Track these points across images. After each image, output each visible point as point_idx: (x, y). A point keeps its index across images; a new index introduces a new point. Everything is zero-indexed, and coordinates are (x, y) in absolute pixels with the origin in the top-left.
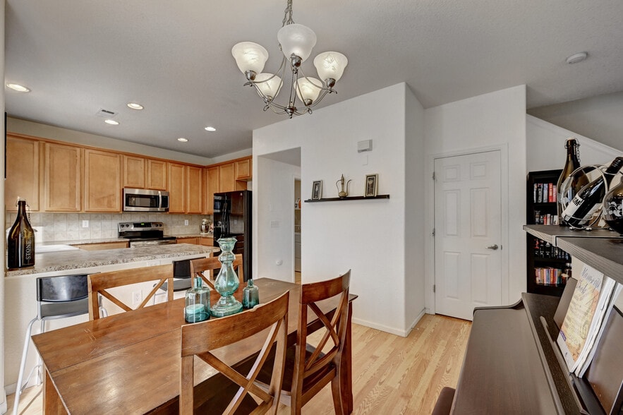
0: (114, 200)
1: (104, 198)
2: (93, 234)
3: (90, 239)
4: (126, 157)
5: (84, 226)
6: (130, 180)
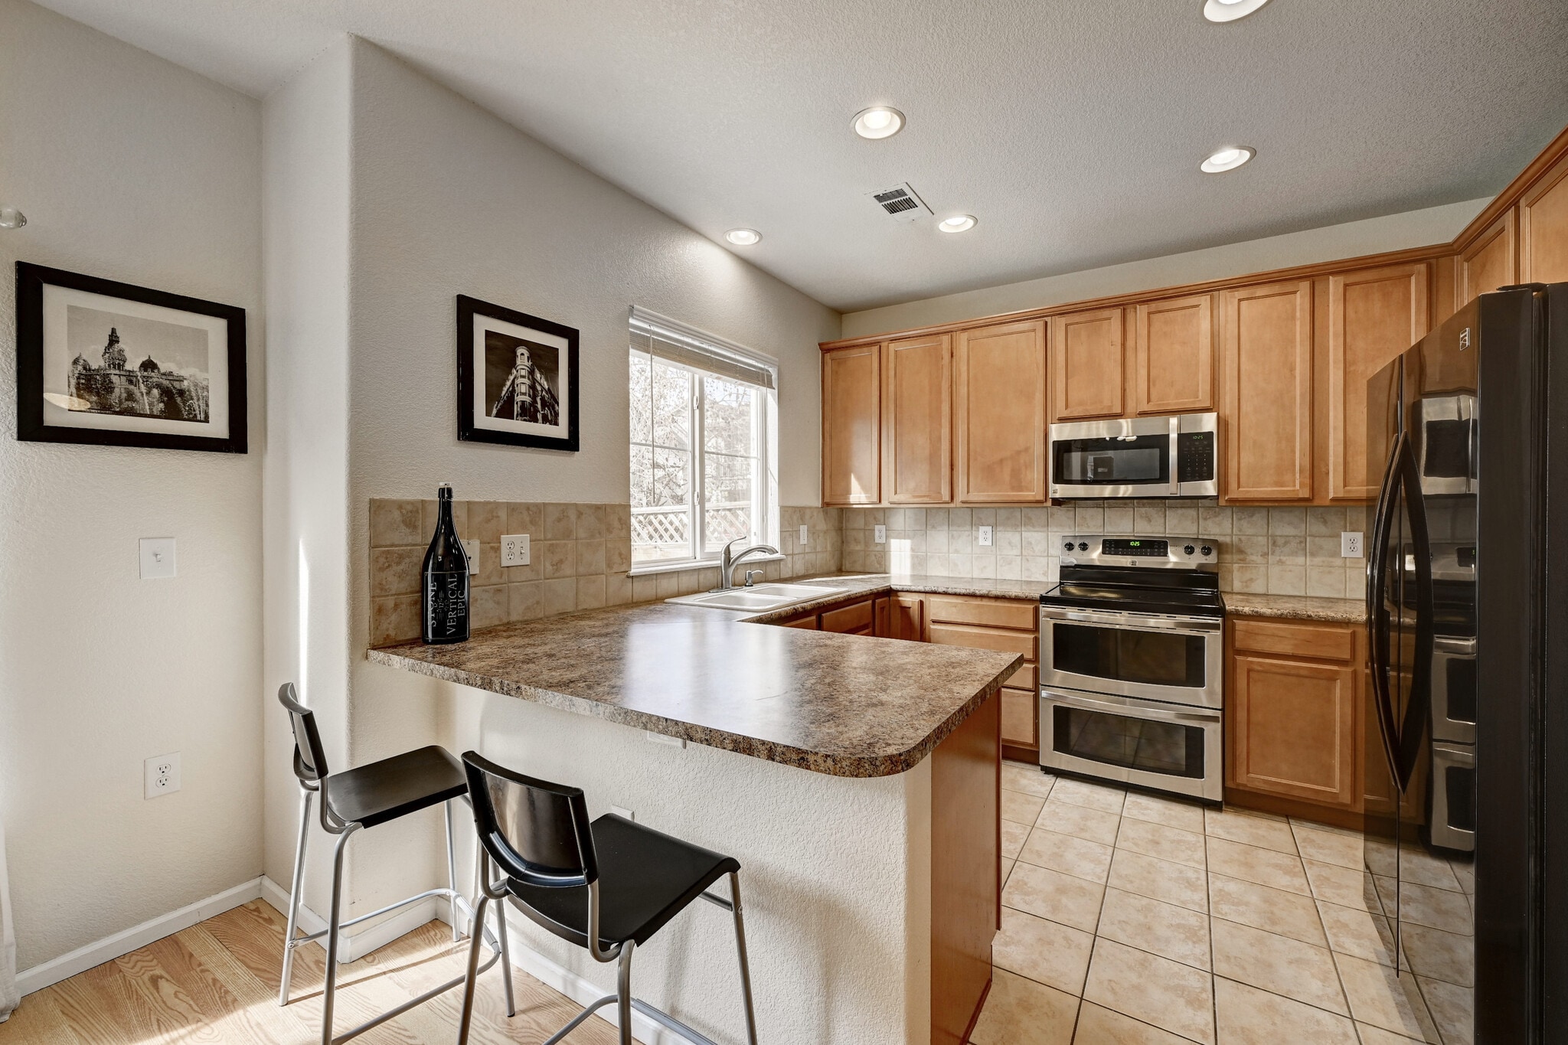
0: (1029, 465)
1: (1001, 461)
2: (1001, 566)
3: (994, 578)
4: (1061, 321)
5: (981, 542)
6: (1074, 396)
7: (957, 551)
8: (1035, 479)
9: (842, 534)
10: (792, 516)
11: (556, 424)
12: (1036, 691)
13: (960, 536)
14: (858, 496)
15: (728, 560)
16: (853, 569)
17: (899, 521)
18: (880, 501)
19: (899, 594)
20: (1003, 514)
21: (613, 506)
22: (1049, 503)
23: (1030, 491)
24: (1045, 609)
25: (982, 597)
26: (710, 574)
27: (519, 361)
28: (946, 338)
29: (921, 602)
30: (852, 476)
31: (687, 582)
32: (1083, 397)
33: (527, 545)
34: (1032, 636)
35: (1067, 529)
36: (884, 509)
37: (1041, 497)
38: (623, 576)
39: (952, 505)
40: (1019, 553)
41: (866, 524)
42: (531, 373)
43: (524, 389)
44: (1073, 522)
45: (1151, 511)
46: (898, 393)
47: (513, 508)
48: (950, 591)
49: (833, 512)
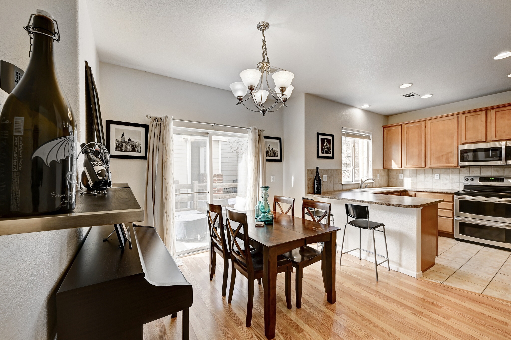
0: (452, 157)
1: (442, 156)
2: (443, 185)
3: (440, 188)
4: (464, 116)
5: (436, 178)
6: (468, 136)
7: (427, 181)
8: (454, 160)
9: (389, 177)
10: (375, 171)
11: (330, 154)
12: (453, 218)
13: (428, 177)
14: (394, 166)
15: (362, 182)
16: (392, 186)
17: (407, 173)
18: (402, 167)
19: (408, 192)
20: (443, 170)
21: (339, 170)
22: (459, 167)
23: (452, 164)
24: (456, 196)
25: (435, 192)
26: (357, 185)
27: (325, 143)
28: (423, 123)
29: (416, 194)
30: (393, 161)
31: (353, 186)
32: (471, 136)
33: (326, 177)
34: (452, 203)
35: (467, 175)
36: (402, 170)
37: (456, 165)
38: (341, 184)
39: (425, 168)
40: (449, 181)
41: (396, 173)
42: (327, 144)
43: (326, 148)
44: (469, 172)
45: (499, 169)
46: (408, 138)
47: (324, 170)
48: (425, 191)
49: (386, 170)
